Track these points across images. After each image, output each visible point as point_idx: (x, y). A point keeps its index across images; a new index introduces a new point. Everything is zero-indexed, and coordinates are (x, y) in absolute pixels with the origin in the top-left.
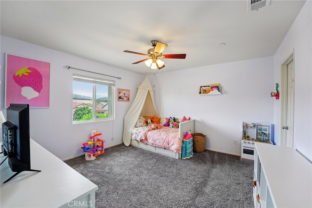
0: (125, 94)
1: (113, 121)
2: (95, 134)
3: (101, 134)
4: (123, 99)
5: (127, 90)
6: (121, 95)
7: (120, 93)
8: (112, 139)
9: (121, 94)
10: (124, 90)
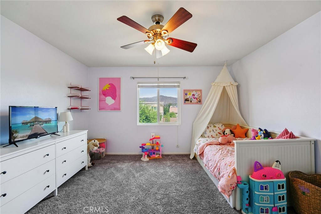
0: (194, 95)
1: (178, 126)
2: (154, 137)
3: (159, 138)
4: (191, 101)
5: (196, 91)
6: (188, 97)
7: (186, 94)
8: (178, 146)
9: (188, 95)
10: (193, 90)
